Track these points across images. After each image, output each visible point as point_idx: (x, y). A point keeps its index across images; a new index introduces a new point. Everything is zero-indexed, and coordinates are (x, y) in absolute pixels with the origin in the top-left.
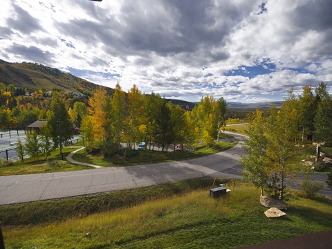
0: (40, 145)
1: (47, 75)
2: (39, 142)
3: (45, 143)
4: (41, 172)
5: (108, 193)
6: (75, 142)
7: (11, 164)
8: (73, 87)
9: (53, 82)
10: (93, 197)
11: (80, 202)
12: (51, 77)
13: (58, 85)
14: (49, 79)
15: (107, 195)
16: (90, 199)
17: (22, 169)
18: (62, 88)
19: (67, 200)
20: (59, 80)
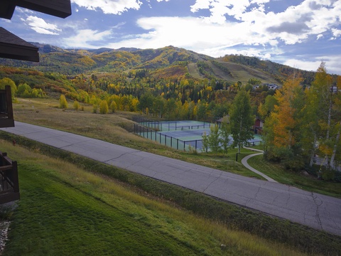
0: (220, 141)
1: (245, 66)
2: (219, 137)
3: (224, 139)
4: (213, 167)
5: (271, 217)
6: (257, 144)
7: (195, 154)
8: (272, 77)
9: (250, 73)
10: (251, 213)
11: (236, 212)
12: (248, 67)
13: (255, 76)
14: (246, 70)
15: (269, 219)
16: (248, 213)
17: (201, 160)
18: (259, 79)
19: (225, 203)
20: (256, 70)
